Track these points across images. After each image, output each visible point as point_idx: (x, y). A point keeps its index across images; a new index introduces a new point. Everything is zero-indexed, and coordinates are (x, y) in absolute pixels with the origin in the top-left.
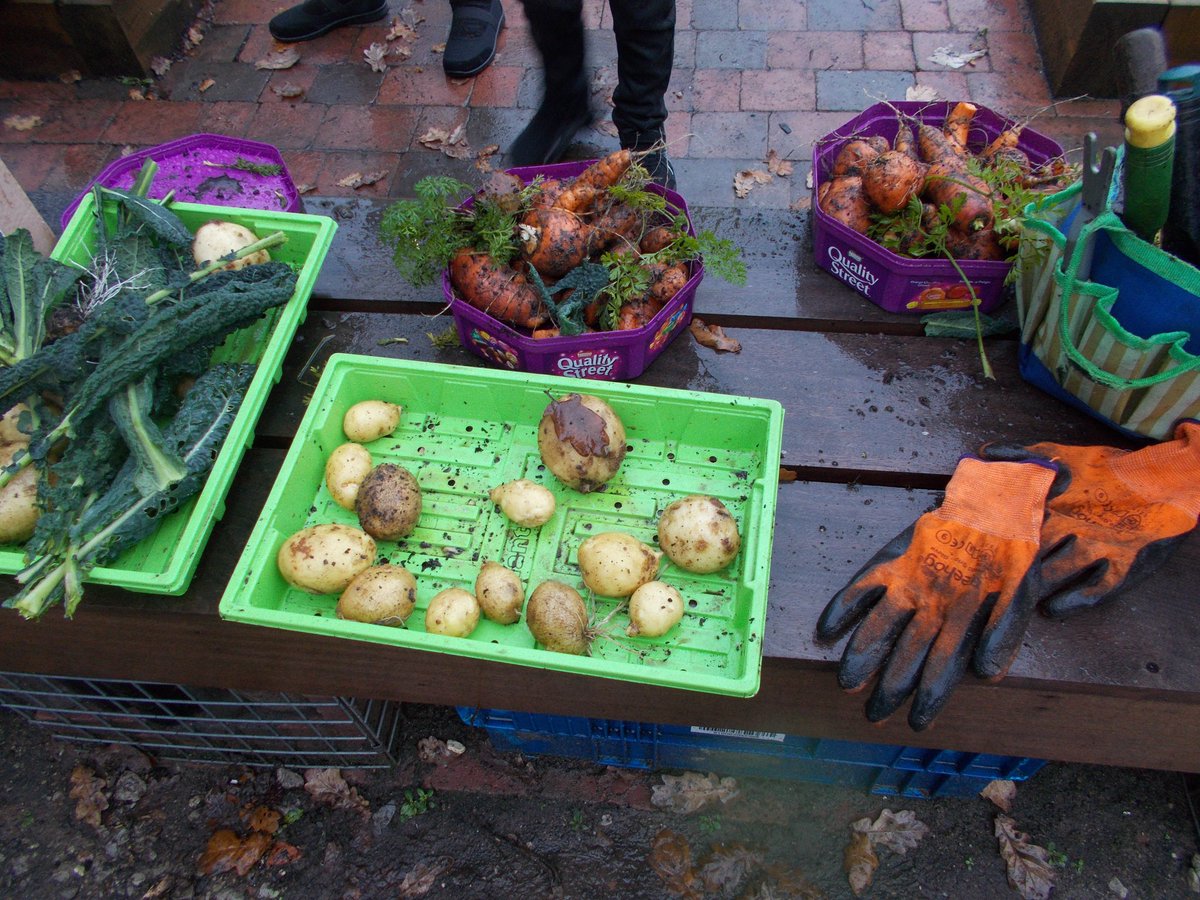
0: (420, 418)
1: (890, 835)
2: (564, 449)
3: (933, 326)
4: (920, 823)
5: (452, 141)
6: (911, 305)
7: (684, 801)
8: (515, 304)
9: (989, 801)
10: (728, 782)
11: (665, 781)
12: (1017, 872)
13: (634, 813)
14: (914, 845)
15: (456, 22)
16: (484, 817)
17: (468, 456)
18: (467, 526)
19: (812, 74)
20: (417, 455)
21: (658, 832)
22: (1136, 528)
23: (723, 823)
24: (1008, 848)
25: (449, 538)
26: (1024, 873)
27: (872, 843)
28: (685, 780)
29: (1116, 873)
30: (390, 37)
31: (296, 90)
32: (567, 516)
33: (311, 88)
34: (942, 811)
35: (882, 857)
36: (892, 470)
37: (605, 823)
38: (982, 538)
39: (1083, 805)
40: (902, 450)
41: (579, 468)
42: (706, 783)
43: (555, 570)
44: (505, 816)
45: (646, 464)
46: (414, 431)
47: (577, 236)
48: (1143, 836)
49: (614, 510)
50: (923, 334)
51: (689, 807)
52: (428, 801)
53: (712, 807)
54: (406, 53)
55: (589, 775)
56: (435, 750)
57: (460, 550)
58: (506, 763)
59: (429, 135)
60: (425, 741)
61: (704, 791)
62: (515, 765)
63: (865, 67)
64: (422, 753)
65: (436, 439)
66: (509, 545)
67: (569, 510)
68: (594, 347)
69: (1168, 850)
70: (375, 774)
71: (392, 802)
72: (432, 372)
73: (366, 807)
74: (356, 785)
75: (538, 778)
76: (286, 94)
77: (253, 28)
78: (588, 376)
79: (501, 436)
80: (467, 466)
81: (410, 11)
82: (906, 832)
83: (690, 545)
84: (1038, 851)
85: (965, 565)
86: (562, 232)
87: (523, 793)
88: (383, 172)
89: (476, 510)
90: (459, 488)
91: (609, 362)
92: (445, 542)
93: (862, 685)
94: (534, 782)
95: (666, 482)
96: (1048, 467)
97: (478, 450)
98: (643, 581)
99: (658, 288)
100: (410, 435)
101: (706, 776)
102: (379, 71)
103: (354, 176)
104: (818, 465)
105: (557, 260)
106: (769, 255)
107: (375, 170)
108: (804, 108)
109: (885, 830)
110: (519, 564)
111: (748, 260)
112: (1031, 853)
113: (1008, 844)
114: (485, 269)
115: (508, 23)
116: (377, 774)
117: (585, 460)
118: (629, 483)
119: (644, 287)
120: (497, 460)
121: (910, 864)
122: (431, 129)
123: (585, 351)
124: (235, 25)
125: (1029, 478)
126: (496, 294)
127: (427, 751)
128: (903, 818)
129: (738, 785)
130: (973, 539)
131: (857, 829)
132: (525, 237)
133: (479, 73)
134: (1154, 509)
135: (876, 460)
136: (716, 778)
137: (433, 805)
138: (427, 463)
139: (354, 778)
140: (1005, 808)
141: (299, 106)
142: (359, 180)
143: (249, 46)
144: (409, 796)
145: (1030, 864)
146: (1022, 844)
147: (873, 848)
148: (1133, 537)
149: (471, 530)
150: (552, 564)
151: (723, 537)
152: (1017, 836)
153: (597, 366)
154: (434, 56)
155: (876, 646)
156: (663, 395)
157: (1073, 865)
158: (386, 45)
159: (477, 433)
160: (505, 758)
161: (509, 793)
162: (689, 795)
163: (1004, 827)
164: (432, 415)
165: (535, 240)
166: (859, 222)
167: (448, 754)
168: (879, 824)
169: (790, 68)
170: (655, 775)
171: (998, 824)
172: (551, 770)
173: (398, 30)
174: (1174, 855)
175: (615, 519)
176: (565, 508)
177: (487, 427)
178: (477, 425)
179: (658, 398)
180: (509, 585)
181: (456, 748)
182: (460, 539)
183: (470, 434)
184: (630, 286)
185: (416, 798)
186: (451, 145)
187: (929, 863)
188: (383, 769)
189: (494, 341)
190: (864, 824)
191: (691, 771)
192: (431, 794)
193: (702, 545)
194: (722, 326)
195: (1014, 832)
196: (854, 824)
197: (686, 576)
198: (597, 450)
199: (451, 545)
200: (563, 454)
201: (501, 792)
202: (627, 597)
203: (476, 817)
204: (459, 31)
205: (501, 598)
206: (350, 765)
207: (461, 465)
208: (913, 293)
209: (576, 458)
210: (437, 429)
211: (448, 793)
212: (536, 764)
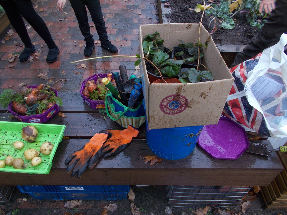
0: (4, 131)
1: (111, 209)
2: (25, 135)
3: (100, 111)
4: (117, 206)
5: (44, 76)
6: (96, 108)
7: (71, 206)
8: (23, 110)
9: (130, 200)
10: (80, 201)
11: (67, 202)
12: (134, 213)
13: (61, 209)
14: (115, 210)
15: (49, 52)
16: (29, 213)
17: (11, 138)
18: (8, 150)
19: (119, 62)
20: (2, 138)
21: (65, 212)
22: (121, 143)
23: (78, 210)
24: (133, 209)
25: (4, 152)
26: (135, 213)
27: (107, 210)
28: (72, 202)
29: (152, 212)
30: (35, 55)
31: (13, 66)
32: (27, 147)
33: (16, 66)
34: (121, 203)
35: (109, 213)
36: (86, 136)
37: (54, 212)
38: (94, 146)
39: (148, 199)
40: (89, 132)
41: (27, 138)
42: (76, 202)
43: (22, 156)
44: (34, 212)
45: (43, 137)
46: (2, 134)
47: (34, 98)
48: (158, 204)
49: (35, 145)
50: (99, 113)
51: (72, 207)
52: (18, 211)
53: (77, 206)
54: (38, 58)
55: (53, 203)
56: (21, 201)
57: (6, 154)
58: (35, 202)
59: (40, 75)
60: (19, 199)
61: (75, 203)
62: (37, 202)
63: (130, 61)
64: (18, 201)
65: (6, 135)
66: (15, 153)
67: (28, 146)
68: (35, 117)
69: (162, 206)
70: (7, 207)
71: (10, 212)
72: (4, 123)
73: (4, 214)
74: (3, 209)
75: (42, 204)
76: (10, 67)
77: (5, 53)
78: (36, 123)
79: (18, 134)
80: (11, 139)
81: (40, 50)
82: (114, 208)
83: (44, 150)
84: (138, 209)
85: (90, 150)
86: (31, 98)
87: (38, 208)
88: (29, 83)
89: (10, 147)
90: (8, 143)
91: (39, 120)
92: (3, 153)
93: (70, 171)
94: (41, 205)
95: (46, 140)
96: (106, 134)
97: (13, 136)
98: (35, 157)
99: (48, 107)
100: (1, 134)
101: (76, 200)
102: (31, 62)
103: (22, 83)
104: (74, 136)
105: (30, 103)
106: (76, 100)
107: (27, 82)
108: (117, 69)
109: (110, 208)
110: (16, 156)
111: (72, 101)
112: (137, 209)
113: (133, 208)
114: (17, 105)
115: (60, 52)
116: (7, 206)
117: (28, 137)
118: (40, 141)
119: (45, 107)
120: (16, 138)
121: (114, 214)
122: (40, 74)
123: (33, 118)
124: (1, 52)
125: (104, 136)
126: (19, 109)
127: (19, 201)
128: (114, 205)
129: (82, 202)
130: (92, 146)
131: (105, 208)
132: (25, 99)
133: (54, 62)
134: (124, 140)
135: (84, 134)
136: (78, 201)
137: (19, 212)
138: (3, 139)
139: (2, 208)
140: (133, 201)
141: (13, 69)
142: (23, 84)
143: (3, 57)
144: (14, 210)
145: (136, 211)
146: (135, 208)
147: (107, 211)
148: (119, 144)
149: (9, 151)
150: (22, 155)
151: (49, 148)
152: (135, 206)
153: (37, 121)
154: (44, 59)
155: (73, 165)
156: (45, 125)
157: (145, 211)
158: (33, 57)
159: (14, 134)
160: (35, 201)
161: (35, 208)
162: (72, 205)
163: (132, 205)
164: (6, 131)
165: (27, 99)
166: (88, 94)
167: (23, 201)
168: (109, 207)
169: (115, 61)
170: (65, 201)
171: (131, 204)
172: (45, 203)
173: (37, 53)
174: (163, 207)
175: (35, 147)
176: (27, 146)
177: (16, 132)
178: (14, 132)
179: (44, 126)
180: (10, 159)
181: (25, 200)
182: (6, 152)
183: (13, 134)
184: (43, 107)
185: (15, 210)
186: (44, 77)
187: (117, 213)
188: (9, 205)
189: (18, 117)
190: (106, 207)
191: (73, 200)
192: (19, 209)
193: (45, 150)
194: (64, 113)
195: (134, 205)
196: (104, 207)
197: (45, 156)
198: (31, 135)
199: (4, 153)
200: (24, 136)
201: (34, 208)
202: (31, 160)
203: (28, 213)
204: (50, 53)
205: (9, 161)
206: (2, 205)
207: (9, 139)
208: (96, 106)
209: (27, 137)
210: (6, 133)
211: (23, 209)
212: (42, 202)
